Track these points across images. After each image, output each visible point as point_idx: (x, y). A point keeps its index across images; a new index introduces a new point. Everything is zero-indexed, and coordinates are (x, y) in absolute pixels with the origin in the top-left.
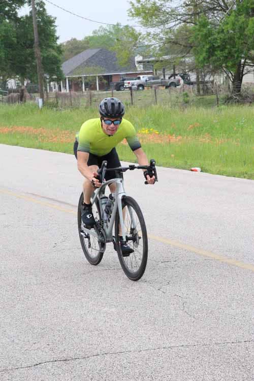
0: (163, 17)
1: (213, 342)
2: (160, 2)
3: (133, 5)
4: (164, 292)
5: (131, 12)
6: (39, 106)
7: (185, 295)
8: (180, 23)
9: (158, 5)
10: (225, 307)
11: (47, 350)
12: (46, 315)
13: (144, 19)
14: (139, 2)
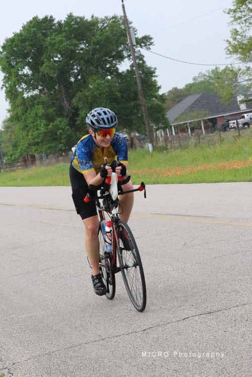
3: (230, 43)
5: (229, 50)
6: (149, 151)
11: (192, 309)
13: (242, 55)
14: (235, 39)
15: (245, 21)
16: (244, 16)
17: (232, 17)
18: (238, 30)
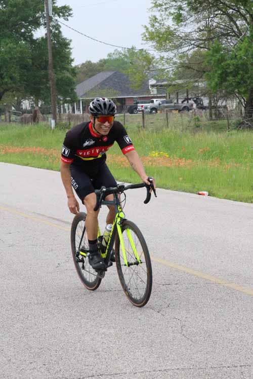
0: (177, 41)
1: (209, 366)
2: (173, 27)
3: (147, 29)
4: (163, 315)
5: (145, 36)
6: (51, 127)
7: (184, 319)
8: (194, 48)
9: (172, 29)
10: (224, 331)
11: (43, 370)
12: (44, 336)
13: (157, 43)
14: (153, 26)
15: (166, 9)
16: (165, 4)
17: (152, 3)
18: (157, 17)
